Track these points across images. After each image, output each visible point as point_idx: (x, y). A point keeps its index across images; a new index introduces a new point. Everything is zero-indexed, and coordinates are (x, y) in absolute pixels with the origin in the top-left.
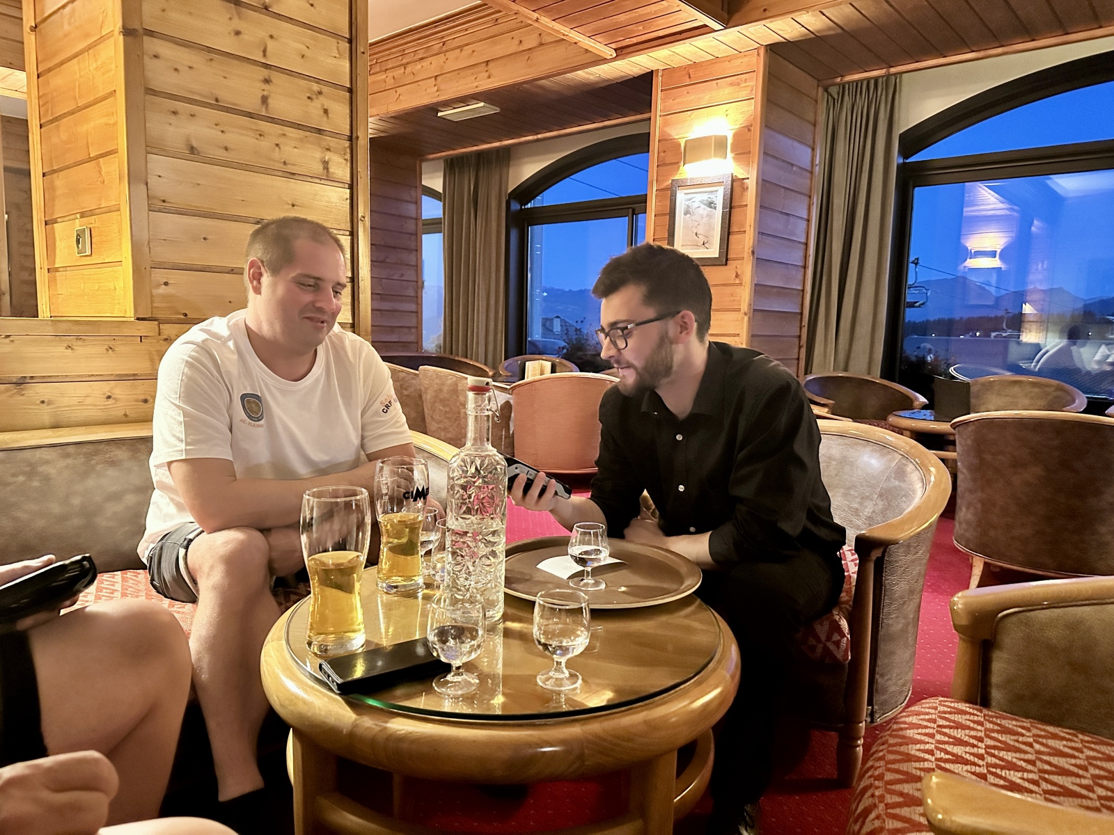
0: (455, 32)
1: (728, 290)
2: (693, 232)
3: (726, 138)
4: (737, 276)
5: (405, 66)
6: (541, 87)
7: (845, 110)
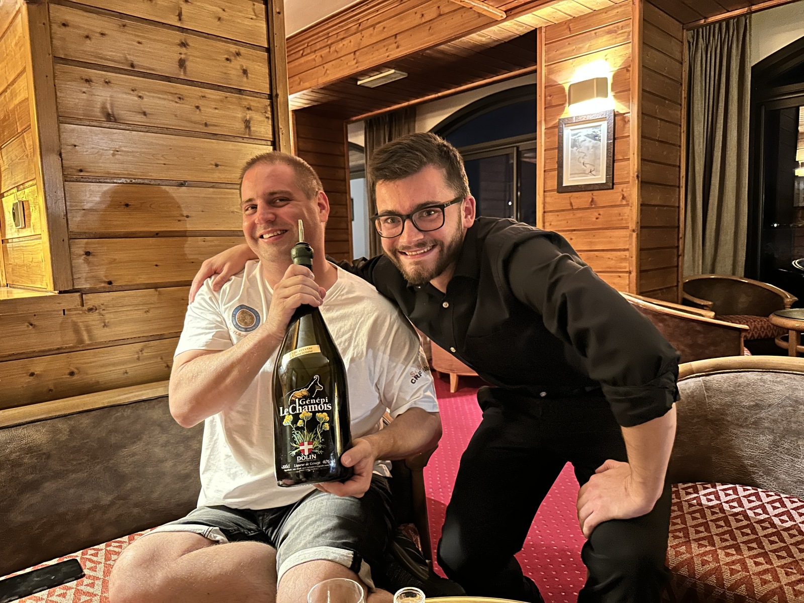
0: (369, 14)
1: (616, 211)
2: (580, 162)
3: (606, 79)
4: (624, 198)
5: (330, 46)
6: (442, 52)
7: (700, 51)
